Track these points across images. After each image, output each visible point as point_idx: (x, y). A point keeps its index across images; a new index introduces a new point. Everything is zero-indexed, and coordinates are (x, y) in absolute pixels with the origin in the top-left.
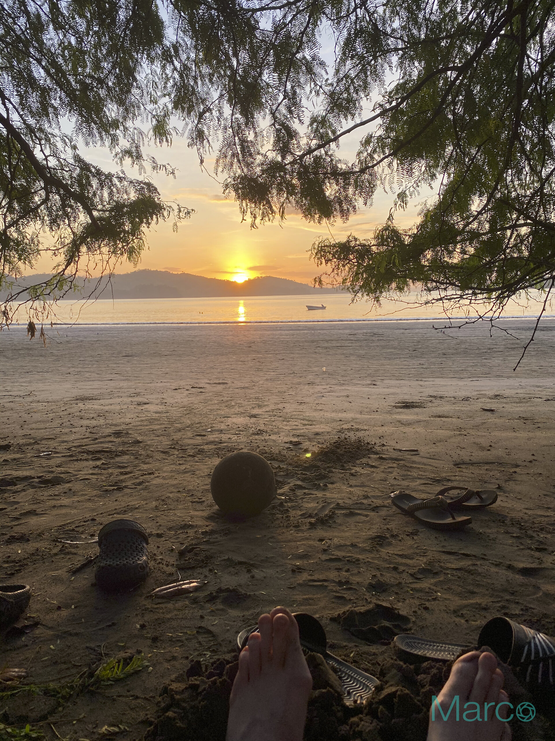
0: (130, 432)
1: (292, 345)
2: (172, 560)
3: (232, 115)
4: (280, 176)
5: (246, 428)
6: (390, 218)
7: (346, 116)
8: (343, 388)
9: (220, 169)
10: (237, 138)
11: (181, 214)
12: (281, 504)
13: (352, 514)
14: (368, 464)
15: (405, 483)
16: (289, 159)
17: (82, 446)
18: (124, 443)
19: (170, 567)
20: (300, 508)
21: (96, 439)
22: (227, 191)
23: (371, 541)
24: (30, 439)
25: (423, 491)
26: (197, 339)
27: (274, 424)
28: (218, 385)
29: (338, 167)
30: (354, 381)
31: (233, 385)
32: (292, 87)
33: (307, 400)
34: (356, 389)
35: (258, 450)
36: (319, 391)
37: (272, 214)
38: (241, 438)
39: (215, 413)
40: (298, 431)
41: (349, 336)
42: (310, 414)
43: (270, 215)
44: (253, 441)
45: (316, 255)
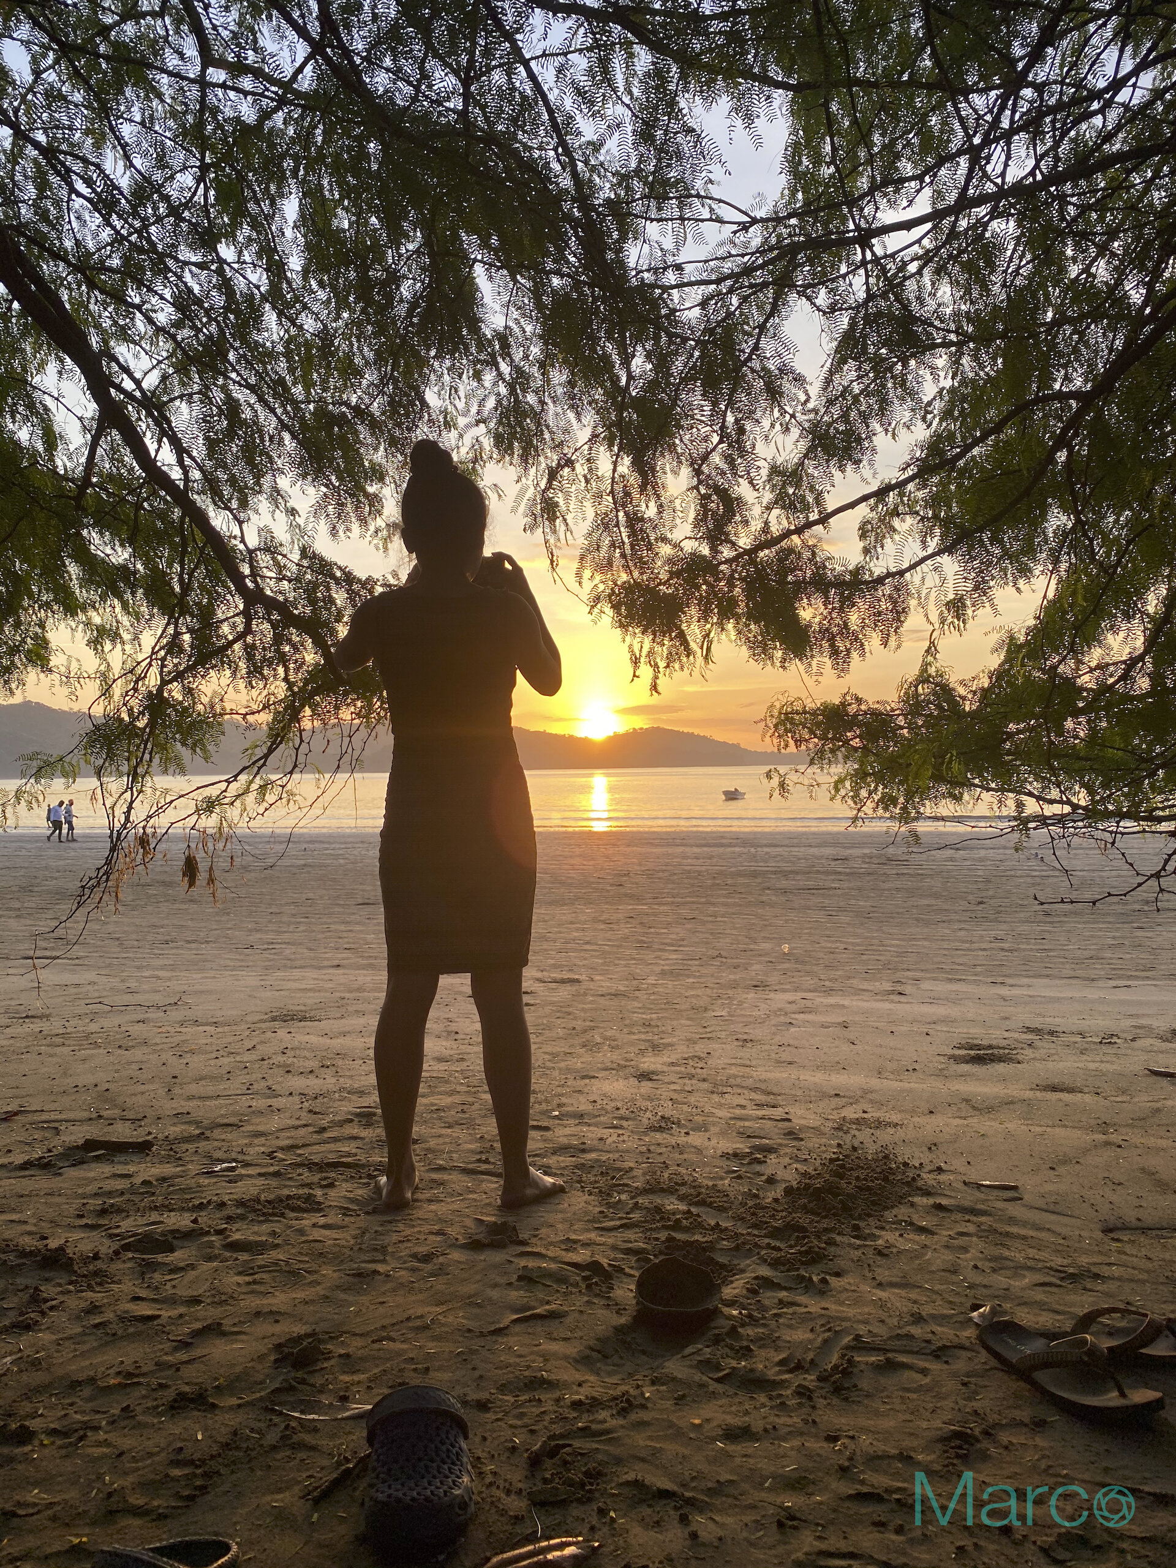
2: (516, 1476)
3: (615, 469)
4: (706, 582)
5: (634, 1110)
6: (931, 650)
7: (842, 468)
8: (831, 1000)
9: (587, 573)
10: (621, 514)
12: (733, 1332)
13: (890, 1366)
14: (911, 1224)
15: (1000, 1280)
16: (727, 552)
17: (297, 1147)
19: (513, 1497)
20: (774, 1342)
21: (323, 1130)
22: (598, 608)
23: (940, 1446)
24: (189, 1123)
25: (1042, 1306)
27: (692, 1099)
28: (562, 987)
29: (825, 568)
30: (854, 982)
31: (592, 985)
32: (737, 421)
33: (756, 1032)
34: (860, 1004)
35: (666, 1175)
36: (780, 1010)
37: (688, 656)
38: (625, 1138)
39: (562, 1065)
40: (747, 1124)
41: (833, 863)
42: (769, 1075)
43: (685, 659)
44: (652, 1148)
45: (774, 730)
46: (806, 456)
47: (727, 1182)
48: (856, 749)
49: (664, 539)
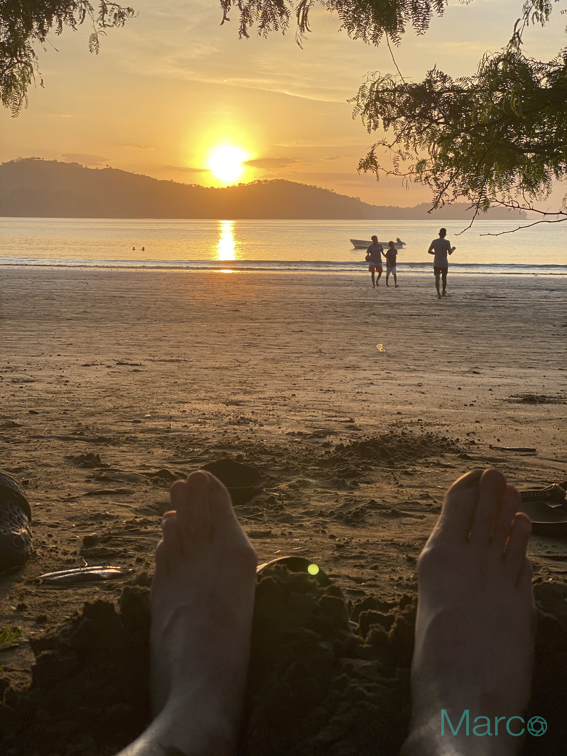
5: (218, 415)
6: (516, 39)
11: (106, 17)
13: (396, 515)
14: (438, 464)
20: (303, 506)
27: (271, 413)
28: (170, 363)
31: (198, 363)
33: (339, 387)
34: (437, 376)
35: (237, 442)
36: (365, 378)
40: (315, 423)
42: (343, 405)
44: (229, 431)
45: (365, 110)
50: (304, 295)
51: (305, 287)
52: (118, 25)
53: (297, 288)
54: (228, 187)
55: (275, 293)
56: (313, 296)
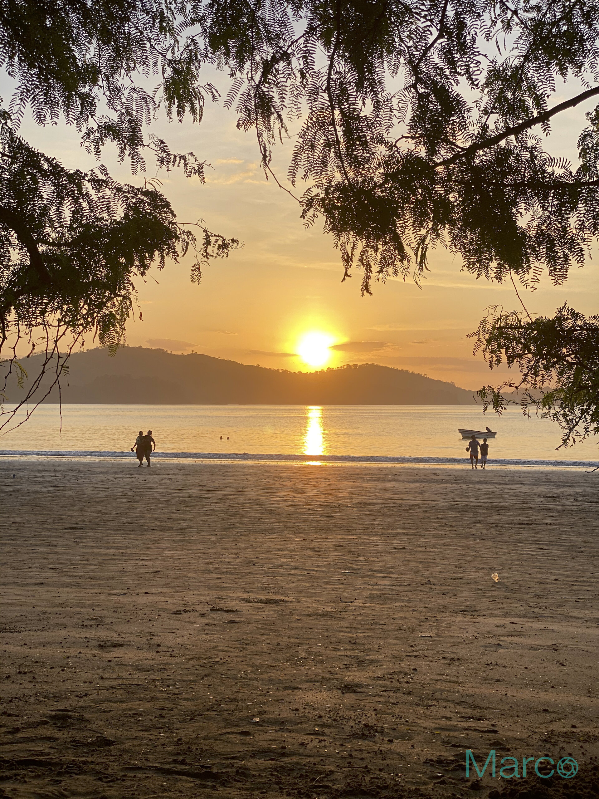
0: (87, 716)
1: (421, 515)
3: (331, 66)
4: (422, 186)
5: (336, 718)
7: (563, 70)
8: (541, 625)
9: (300, 172)
10: (337, 112)
11: (210, 249)
16: (444, 153)
18: (76, 744)
21: (17, 730)
22: (311, 212)
26: (219, 494)
27: (397, 711)
28: (268, 607)
29: (544, 171)
30: (564, 610)
31: (298, 606)
32: (457, 14)
33: (464, 652)
34: (570, 629)
35: (368, 779)
36: (489, 632)
37: (402, 260)
38: (327, 743)
39: (265, 676)
40: (452, 734)
41: (545, 501)
42: (476, 691)
43: (398, 264)
44: (354, 753)
45: (487, 345)
46: (526, 58)
47: (430, 786)
48: (570, 365)
49: (381, 141)
50: (401, 495)
51: (401, 484)
52: (221, 256)
53: (393, 486)
54: (317, 372)
55: (370, 492)
56: (411, 496)
